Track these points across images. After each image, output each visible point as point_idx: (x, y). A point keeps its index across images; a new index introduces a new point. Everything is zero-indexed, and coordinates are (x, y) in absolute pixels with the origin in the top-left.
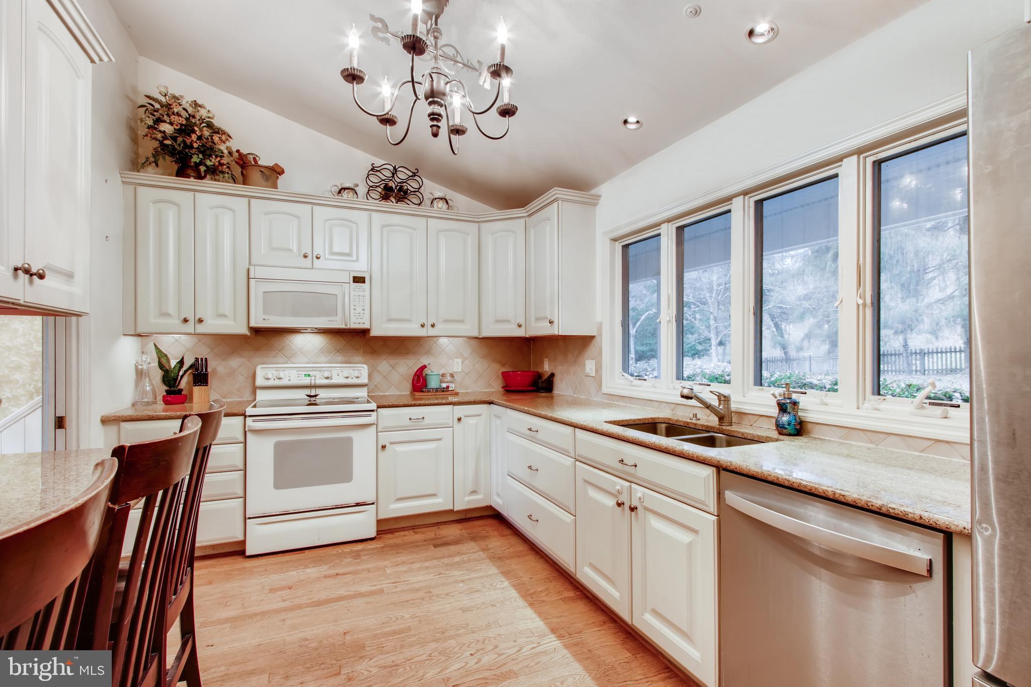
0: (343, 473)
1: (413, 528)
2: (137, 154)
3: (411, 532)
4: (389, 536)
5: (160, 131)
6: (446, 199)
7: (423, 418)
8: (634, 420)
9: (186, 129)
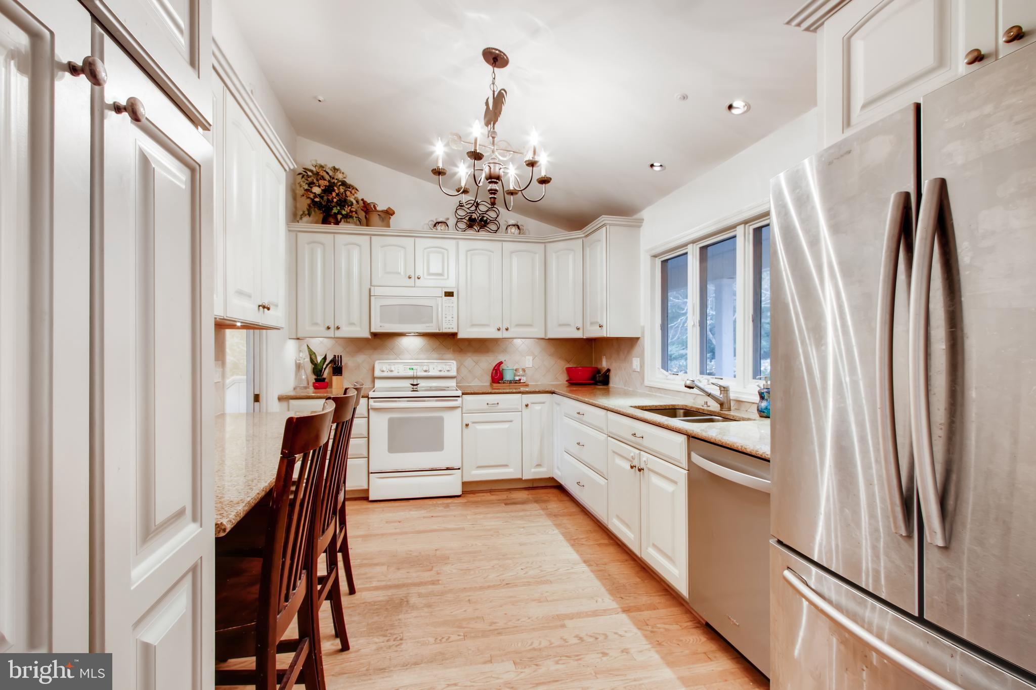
0: (437, 444)
1: (491, 491)
2: (296, 208)
3: (489, 494)
4: (472, 495)
5: (313, 193)
6: (518, 226)
7: (498, 404)
8: (656, 406)
9: (329, 190)
